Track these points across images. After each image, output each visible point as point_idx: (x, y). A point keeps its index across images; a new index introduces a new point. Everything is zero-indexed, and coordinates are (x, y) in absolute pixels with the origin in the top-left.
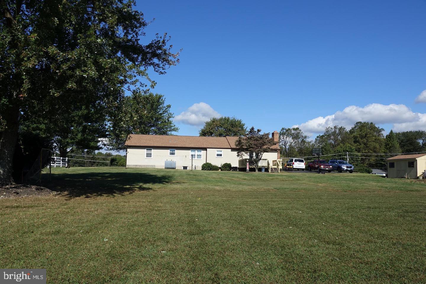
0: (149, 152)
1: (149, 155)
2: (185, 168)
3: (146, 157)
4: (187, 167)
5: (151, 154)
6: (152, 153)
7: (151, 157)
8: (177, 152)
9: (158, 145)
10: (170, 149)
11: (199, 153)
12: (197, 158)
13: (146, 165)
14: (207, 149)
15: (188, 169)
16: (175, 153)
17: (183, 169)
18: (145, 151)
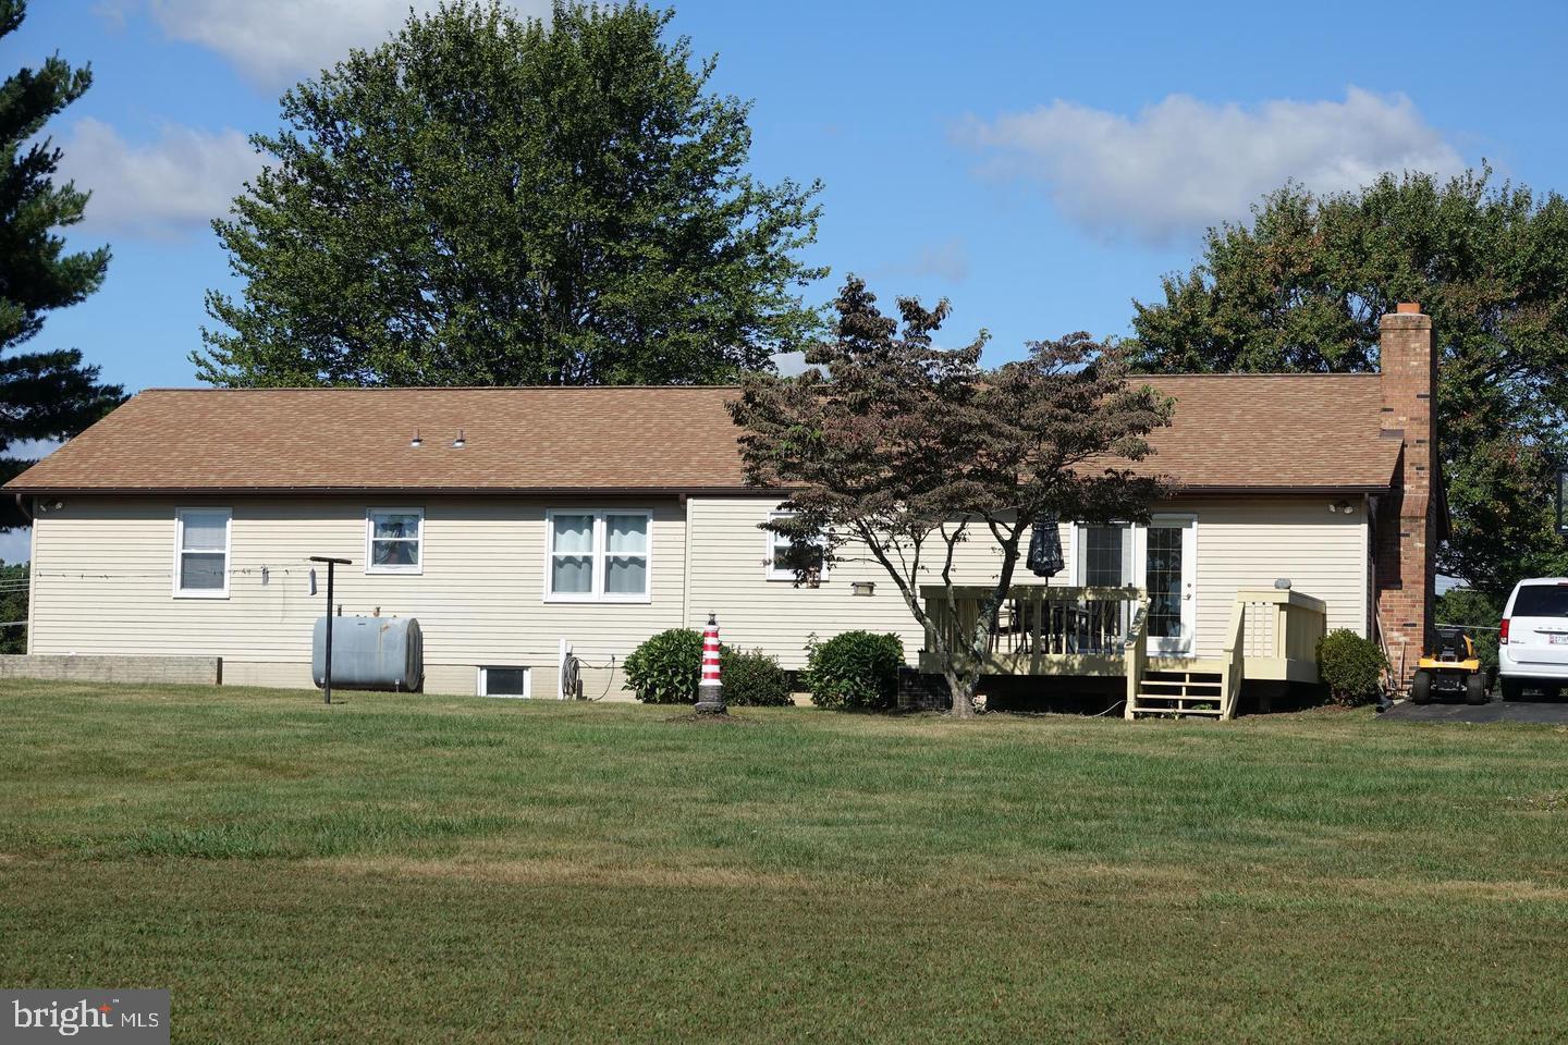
0: (204, 541)
1: (202, 570)
2: (505, 679)
3: (183, 585)
4: (519, 671)
5: (222, 557)
6: (227, 552)
7: (220, 585)
8: (431, 533)
9: (272, 482)
10: (377, 511)
11: (627, 545)
12: (607, 589)
13: (147, 659)
14: (690, 501)
15: (527, 693)
16: (415, 547)
17: (482, 691)
18: (166, 537)
